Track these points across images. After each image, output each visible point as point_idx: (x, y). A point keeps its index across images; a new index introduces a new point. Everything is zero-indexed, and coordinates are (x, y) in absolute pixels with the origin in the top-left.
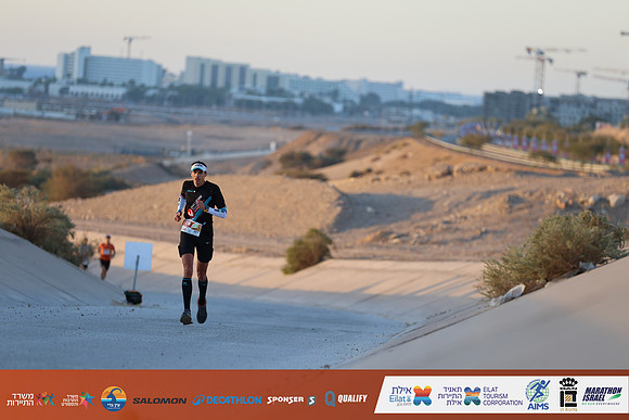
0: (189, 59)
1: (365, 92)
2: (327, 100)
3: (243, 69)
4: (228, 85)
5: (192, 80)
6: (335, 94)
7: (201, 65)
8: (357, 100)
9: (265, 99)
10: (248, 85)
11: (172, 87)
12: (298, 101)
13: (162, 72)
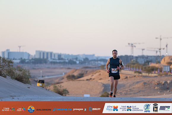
0: (36, 51)
1: (84, 57)
2: (75, 60)
3: (51, 53)
4: (47, 57)
5: (37, 57)
6: (76, 59)
7: (40, 53)
8: (83, 60)
9: (58, 61)
10: (53, 57)
11: (32, 59)
12: (67, 61)
13: (29, 55)
